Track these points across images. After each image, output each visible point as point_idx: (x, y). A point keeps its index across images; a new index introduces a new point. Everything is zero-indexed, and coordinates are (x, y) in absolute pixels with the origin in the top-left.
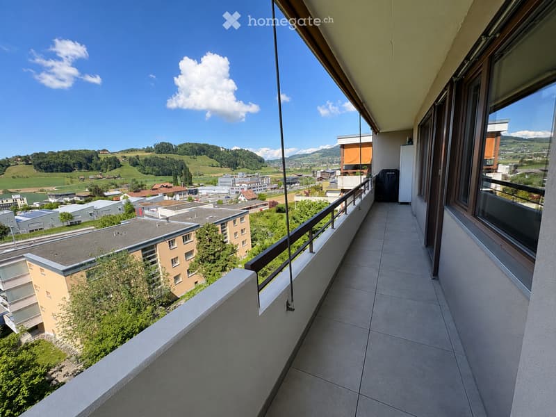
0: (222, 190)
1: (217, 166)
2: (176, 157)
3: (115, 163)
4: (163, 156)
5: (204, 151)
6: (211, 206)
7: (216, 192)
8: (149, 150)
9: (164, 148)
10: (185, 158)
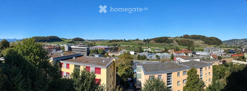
0: (205, 53)
1: (204, 43)
2: (190, 40)
3: (172, 41)
4: (186, 39)
5: (199, 38)
6: (198, 60)
7: (203, 54)
8: (181, 37)
9: (186, 36)
10: (193, 40)
